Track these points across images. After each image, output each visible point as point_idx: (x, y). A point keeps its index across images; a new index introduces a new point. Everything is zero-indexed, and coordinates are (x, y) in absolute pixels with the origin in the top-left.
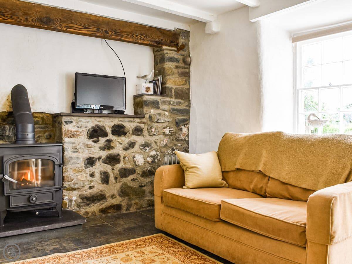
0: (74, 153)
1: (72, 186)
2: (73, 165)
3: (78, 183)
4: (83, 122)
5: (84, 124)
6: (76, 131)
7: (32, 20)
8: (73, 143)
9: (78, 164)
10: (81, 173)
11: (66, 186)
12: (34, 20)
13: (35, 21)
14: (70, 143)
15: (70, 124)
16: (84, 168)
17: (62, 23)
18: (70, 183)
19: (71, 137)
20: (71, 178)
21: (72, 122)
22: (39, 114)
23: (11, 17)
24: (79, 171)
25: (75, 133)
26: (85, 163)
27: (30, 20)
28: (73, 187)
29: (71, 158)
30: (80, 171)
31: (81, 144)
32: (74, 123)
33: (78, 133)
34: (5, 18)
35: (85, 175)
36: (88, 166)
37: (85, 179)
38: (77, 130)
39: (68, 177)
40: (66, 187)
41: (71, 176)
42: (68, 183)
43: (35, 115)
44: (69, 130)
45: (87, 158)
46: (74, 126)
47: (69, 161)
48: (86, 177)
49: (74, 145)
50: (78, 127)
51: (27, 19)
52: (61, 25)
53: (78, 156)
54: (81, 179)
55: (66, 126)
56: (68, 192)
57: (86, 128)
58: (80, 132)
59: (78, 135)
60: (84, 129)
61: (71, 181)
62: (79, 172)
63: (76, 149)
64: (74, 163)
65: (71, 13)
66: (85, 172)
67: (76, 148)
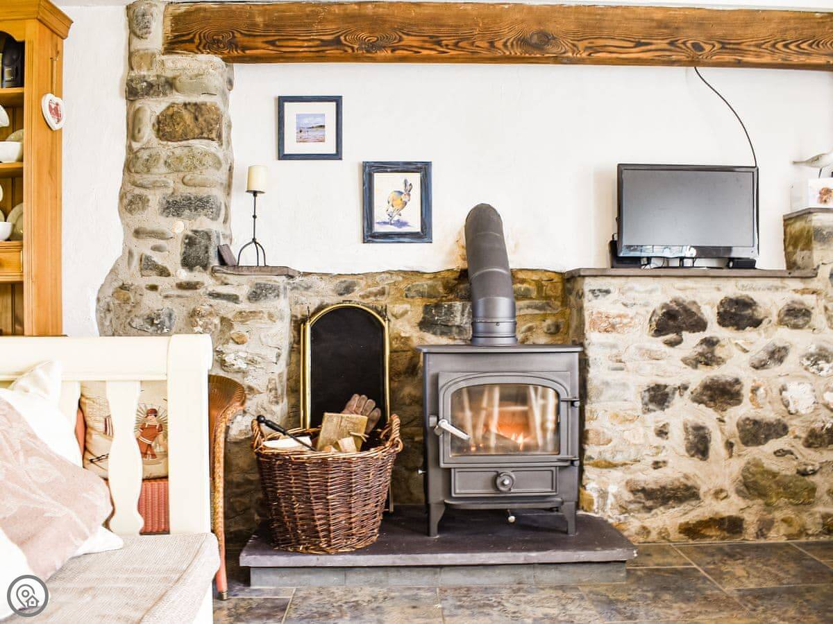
0: (614, 372)
1: (608, 457)
2: (611, 404)
3: (622, 451)
4: (639, 292)
5: (641, 298)
6: (620, 316)
7: (505, 45)
8: (613, 346)
9: (625, 400)
10: (632, 425)
11: (593, 456)
12: (509, 44)
13: (512, 45)
14: (602, 345)
15: (604, 296)
16: (640, 413)
17: (578, 41)
18: (602, 448)
19: (608, 332)
20: (606, 437)
21: (608, 292)
22: (530, 273)
23: (456, 45)
24: (627, 420)
25: (618, 320)
26: (643, 399)
27: (499, 44)
28: (611, 460)
29: (607, 384)
30: (630, 420)
31: (632, 349)
32: (614, 295)
33: (625, 321)
34: (442, 50)
35: (641, 430)
36: (651, 406)
37: (642, 441)
38: (622, 312)
39: (598, 433)
40: (593, 459)
41: (605, 430)
42: (597, 449)
43: (521, 276)
44: (599, 313)
45: (648, 386)
46: (615, 302)
47: (600, 393)
48: (645, 436)
49: (615, 351)
50: (625, 305)
51: (492, 44)
52: (574, 45)
53: (623, 381)
54: (633, 441)
55: (595, 301)
56: (597, 470)
57: (647, 308)
58: (632, 318)
59: (625, 325)
60: (642, 310)
61: (607, 444)
62: (627, 423)
63: (620, 361)
64: (614, 398)
65: (600, 12)
66: (643, 422)
67: (618, 358)
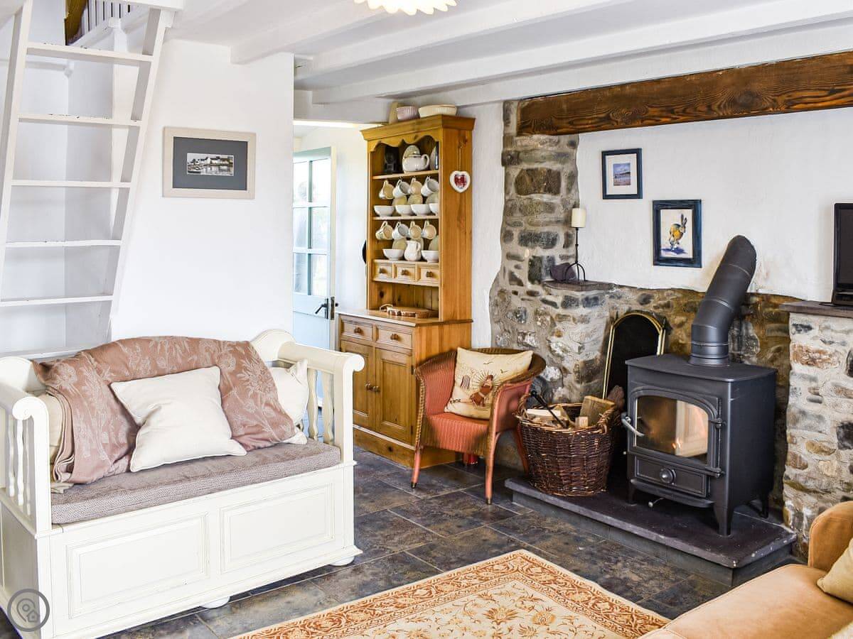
0: (812, 404)
1: (801, 480)
2: (806, 432)
3: (814, 479)
4: (836, 332)
5: (838, 337)
6: (819, 352)
8: (813, 379)
9: (820, 432)
10: (828, 457)
11: (790, 477)
14: (803, 377)
15: (806, 331)
16: (836, 447)
17: (778, 96)
18: (799, 471)
19: (809, 365)
20: (803, 462)
21: (809, 328)
23: (684, 111)
24: (823, 451)
25: (817, 355)
26: (838, 434)
27: (715, 107)
28: (803, 484)
29: (803, 413)
30: (826, 452)
31: (829, 385)
32: (815, 332)
33: (824, 357)
34: (674, 116)
35: (836, 463)
36: (846, 443)
37: (834, 474)
38: (821, 349)
39: (795, 456)
40: (790, 479)
41: (802, 456)
42: (795, 471)
44: (802, 347)
45: (842, 423)
46: (815, 338)
47: (796, 421)
48: (839, 470)
49: (814, 385)
50: (824, 342)
51: (709, 107)
52: (774, 100)
53: (820, 414)
54: (825, 472)
55: (797, 335)
56: (795, 491)
57: (845, 348)
58: (830, 355)
59: (824, 361)
60: (840, 349)
61: (804, 469)
62: (823, 454)
63: (818, 394)
64: (810, 428)
66: (838, 456)
67: (816, 391)
